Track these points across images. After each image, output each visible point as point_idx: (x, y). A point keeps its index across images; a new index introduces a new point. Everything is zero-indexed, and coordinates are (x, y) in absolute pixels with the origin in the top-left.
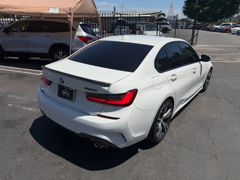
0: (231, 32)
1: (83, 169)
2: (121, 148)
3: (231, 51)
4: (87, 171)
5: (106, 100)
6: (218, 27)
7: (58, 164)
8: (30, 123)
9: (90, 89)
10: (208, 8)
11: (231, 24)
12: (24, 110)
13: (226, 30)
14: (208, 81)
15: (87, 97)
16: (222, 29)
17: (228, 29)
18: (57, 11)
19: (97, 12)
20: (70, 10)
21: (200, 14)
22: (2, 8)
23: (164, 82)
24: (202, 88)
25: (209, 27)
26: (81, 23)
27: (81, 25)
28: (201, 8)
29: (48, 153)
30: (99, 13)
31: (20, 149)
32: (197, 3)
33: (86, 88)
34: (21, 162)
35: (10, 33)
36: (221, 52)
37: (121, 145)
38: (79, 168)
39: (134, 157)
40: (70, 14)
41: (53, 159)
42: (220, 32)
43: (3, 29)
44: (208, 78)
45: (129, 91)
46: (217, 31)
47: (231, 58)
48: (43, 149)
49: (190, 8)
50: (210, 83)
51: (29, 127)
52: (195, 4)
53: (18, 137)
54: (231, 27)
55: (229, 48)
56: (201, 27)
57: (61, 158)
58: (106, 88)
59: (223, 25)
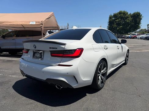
0: (137, 38)
1: (48, 106)
2: (74, 88)
3: (139, 47)
4: (51, 107)
5: (63, 54)
6: (129, 36)
7: (31, 104)
8: (13, 83)
9: (53, 48)
10: (122, 26)
11: (136, 34)
12: (10, 77)
13: (134, 37)
14: (127, 58)
15: (51, 54)
16: (131, 37)
17: (135, 37)
18: (34, 23)
19: (58, 26)
20: (42, 22)
21: (117, 30)
22: (2, 23)
23: (100, 48)
24: (124, 62)
25: (124, 36)
26: (48, 31)
27: (48, 32)
28: (118, 27)
29: (24, 98)
30: (59, 26)
31: (5, 97)
32: (115, 24)
33: (50, 48)
34: (4, 104)
35: (6, 38)
36: (133, 48)
37: (75, 86)
38: (45, 105)
39: (84, 98)
40: (42, 24)
41: (27, 101)
42: (131, 38)
43: (2, 35)
44: (127, 56)
45: (78, 49)
46: (129, 38)
47: (139, 50)
48: (21, 96)
49: (111, 27)
50: (129, 60)
51: (13, 85)
52: (114, 25)
53: (4, 90)
54: (136, 35)
55: (137, 45)
56: (119, 37)
57: (32, 100)
58: (63, 46)
59: (132, 35)
